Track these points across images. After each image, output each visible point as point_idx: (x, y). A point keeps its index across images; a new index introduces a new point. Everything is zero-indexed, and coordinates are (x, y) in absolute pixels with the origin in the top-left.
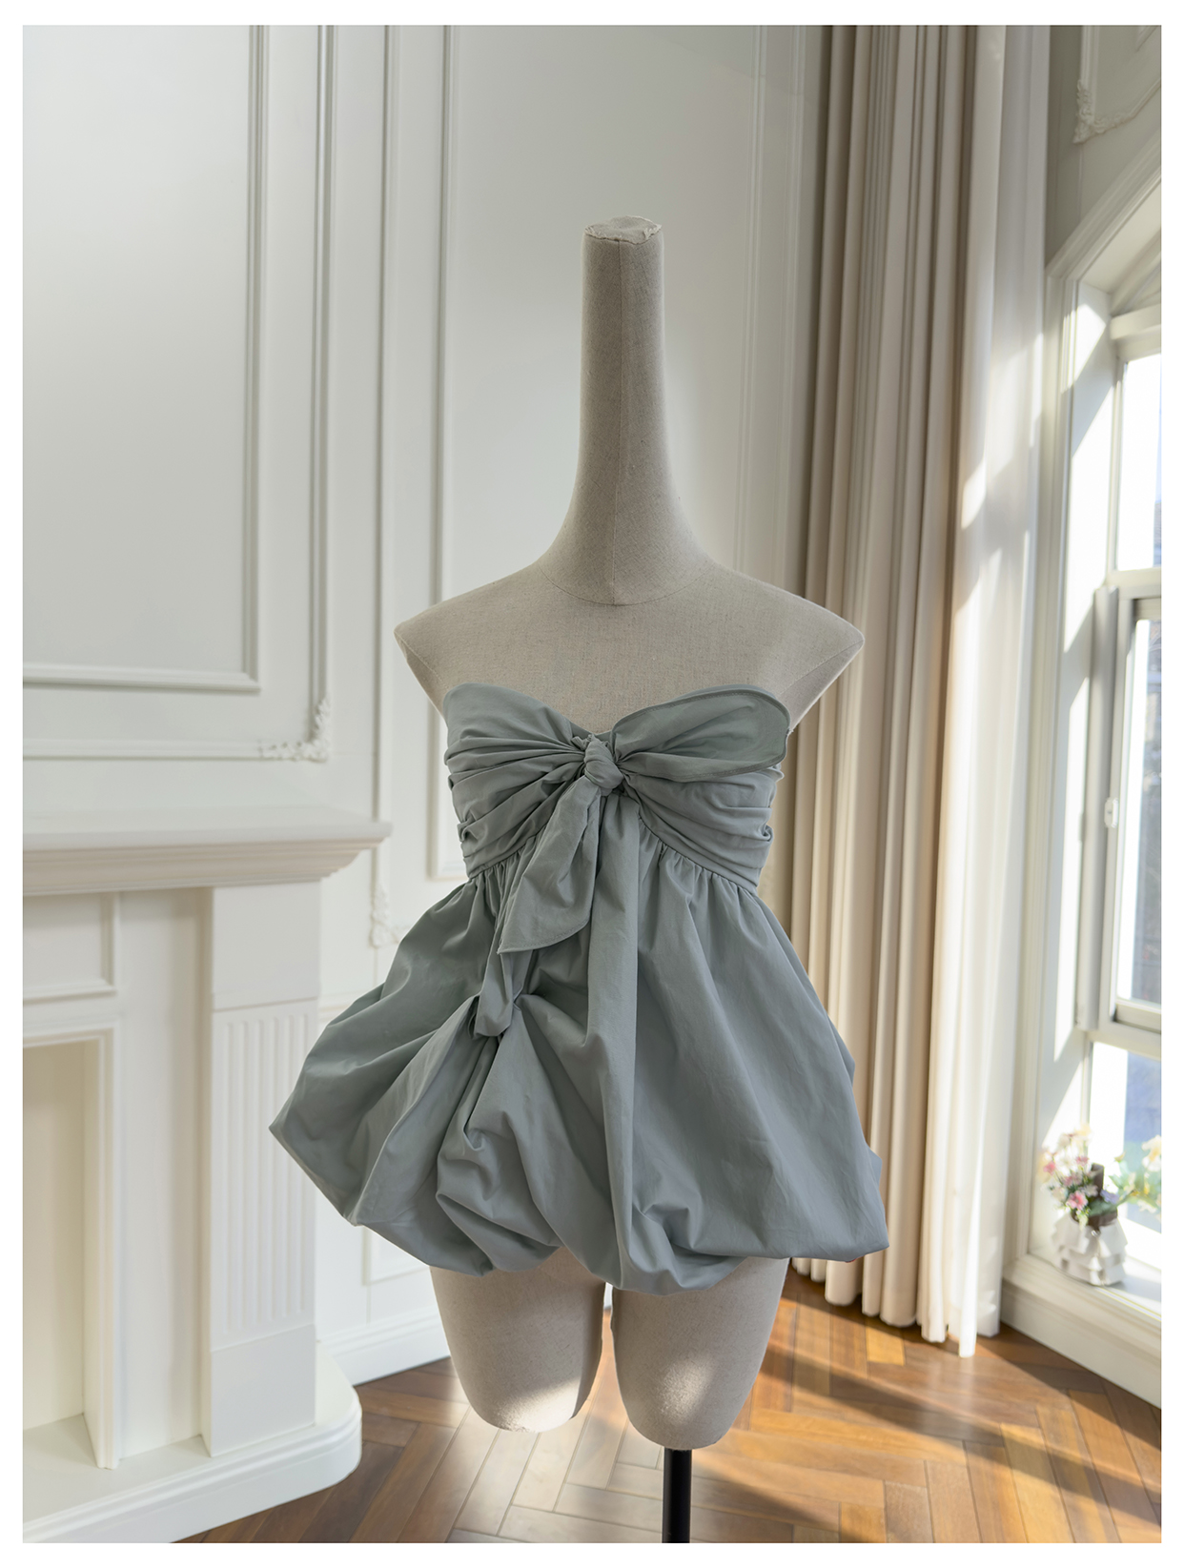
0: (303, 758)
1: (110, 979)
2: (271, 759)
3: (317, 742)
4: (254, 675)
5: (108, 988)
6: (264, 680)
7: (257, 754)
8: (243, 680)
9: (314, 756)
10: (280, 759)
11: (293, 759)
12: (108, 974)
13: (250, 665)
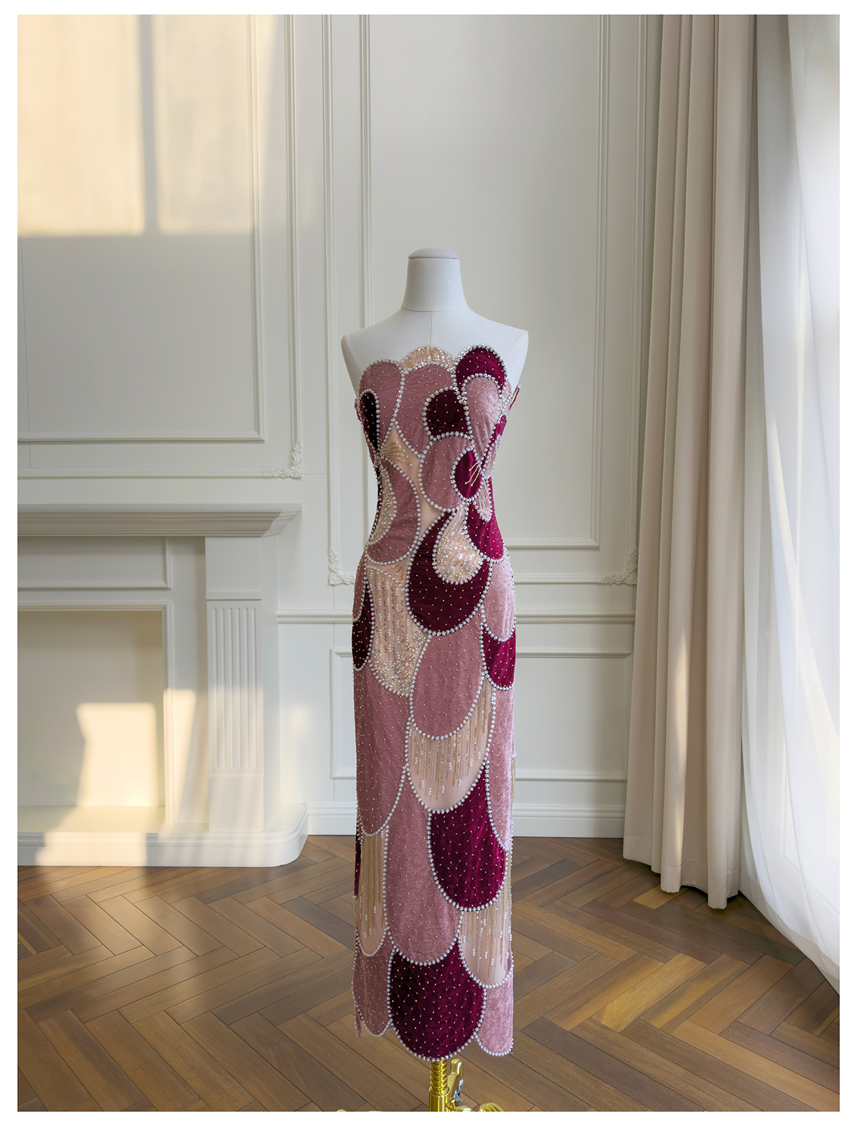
0: (286, 477)
1: (166, 582)
2: (269, 477)
3: (293, 468)
4: (259, 433)
5: (164, 586)
6: (265, 435)
7: (261, 475)
8: (254, 435)
9: (292, 476)
10: (273, 477)
11: (281, 477)
12: (165, 580)
13: (257, 429)
